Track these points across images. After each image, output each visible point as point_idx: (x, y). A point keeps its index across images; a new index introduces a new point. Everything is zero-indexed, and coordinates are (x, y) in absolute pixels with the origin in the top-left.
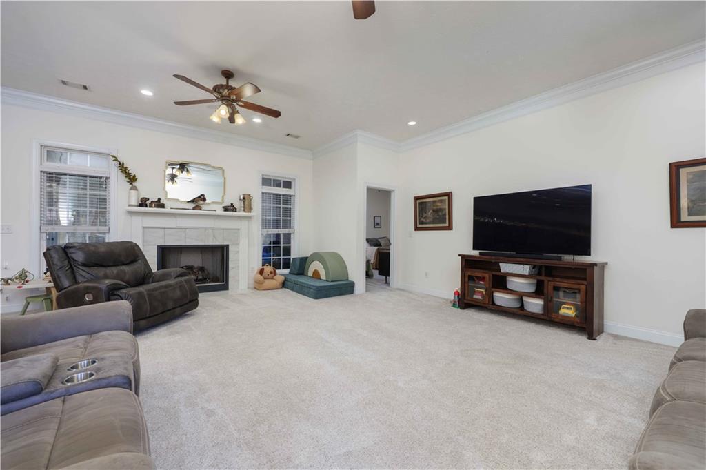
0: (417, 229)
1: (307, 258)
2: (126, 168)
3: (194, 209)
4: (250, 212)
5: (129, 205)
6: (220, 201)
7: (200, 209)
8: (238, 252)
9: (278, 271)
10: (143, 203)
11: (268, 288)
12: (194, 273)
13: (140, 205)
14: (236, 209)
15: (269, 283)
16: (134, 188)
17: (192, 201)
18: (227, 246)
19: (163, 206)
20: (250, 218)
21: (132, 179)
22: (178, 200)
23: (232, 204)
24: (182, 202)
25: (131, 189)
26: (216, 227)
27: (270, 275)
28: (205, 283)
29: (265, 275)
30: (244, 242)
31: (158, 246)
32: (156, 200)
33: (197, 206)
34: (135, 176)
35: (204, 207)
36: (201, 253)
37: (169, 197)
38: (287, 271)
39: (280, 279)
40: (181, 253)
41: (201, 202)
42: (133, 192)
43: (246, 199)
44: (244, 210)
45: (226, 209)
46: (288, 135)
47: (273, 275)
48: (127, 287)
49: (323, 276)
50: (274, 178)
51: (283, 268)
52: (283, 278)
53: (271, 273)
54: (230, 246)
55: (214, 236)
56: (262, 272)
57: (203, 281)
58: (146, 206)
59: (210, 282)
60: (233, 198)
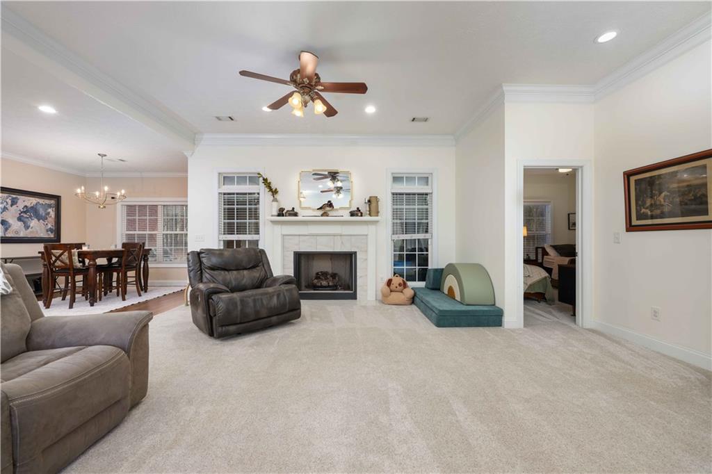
0: (631, 228)
1: (443, 269)
2: (270, 183)
3: (322, 215)
4: (377, 216)
5: (272, 216)
6: (348, 206)
7: (327, 216)
8: (367, 259)
9: (409, 283)
10: (281, 213)
11: (394, 302)
12: (326, 279)
13: (279, 215)
14: (362, 213)
15: (396, 297)
16: (275, 200)
17: (321, 208)
18: (355, 253)
19: (296, 215)
20: (377, 222)
21: (274, 192)
22: (309, 208)
23: (358, 208)
24: (313, 210)
25: (273, 201)
26: (344, 233)
27: (398, 287)
28: (335, 290)
29: (393, 287)
30: (371, 249)
31: (294, 252)
32: (291, 209)
33: (325, 213)
34: (276, 189)
35: (331, 213)
36: (331, 259)
37: (303, 206)
38: (422, 284)
39: (409, 293)
40: (313, 259)
41: (328, 209)
42: (275, 203)
43: (372, 202)
44: (370, 215)
45: (352, 214)
46: (414, 119)
47: (402, 287)
48: (227, 292)
49: (458, 297)
50: (408, 175)
51: (419, 280)
52: (412, 292)
53: (400, 285)
54: (358, 253)
55: (342, 243)
56: (389, 283)
57: (335, 287)
58: (283, 216)
59: (341, 289)
60: (359, 202)
